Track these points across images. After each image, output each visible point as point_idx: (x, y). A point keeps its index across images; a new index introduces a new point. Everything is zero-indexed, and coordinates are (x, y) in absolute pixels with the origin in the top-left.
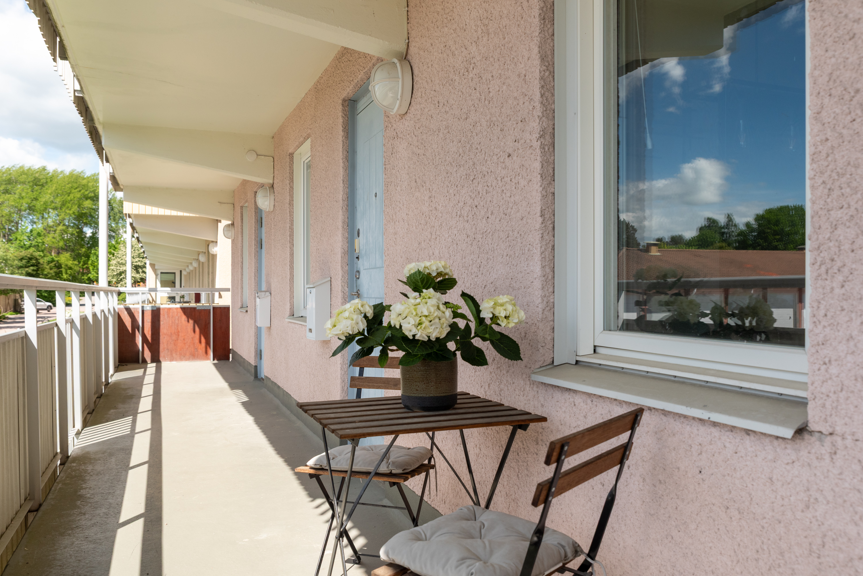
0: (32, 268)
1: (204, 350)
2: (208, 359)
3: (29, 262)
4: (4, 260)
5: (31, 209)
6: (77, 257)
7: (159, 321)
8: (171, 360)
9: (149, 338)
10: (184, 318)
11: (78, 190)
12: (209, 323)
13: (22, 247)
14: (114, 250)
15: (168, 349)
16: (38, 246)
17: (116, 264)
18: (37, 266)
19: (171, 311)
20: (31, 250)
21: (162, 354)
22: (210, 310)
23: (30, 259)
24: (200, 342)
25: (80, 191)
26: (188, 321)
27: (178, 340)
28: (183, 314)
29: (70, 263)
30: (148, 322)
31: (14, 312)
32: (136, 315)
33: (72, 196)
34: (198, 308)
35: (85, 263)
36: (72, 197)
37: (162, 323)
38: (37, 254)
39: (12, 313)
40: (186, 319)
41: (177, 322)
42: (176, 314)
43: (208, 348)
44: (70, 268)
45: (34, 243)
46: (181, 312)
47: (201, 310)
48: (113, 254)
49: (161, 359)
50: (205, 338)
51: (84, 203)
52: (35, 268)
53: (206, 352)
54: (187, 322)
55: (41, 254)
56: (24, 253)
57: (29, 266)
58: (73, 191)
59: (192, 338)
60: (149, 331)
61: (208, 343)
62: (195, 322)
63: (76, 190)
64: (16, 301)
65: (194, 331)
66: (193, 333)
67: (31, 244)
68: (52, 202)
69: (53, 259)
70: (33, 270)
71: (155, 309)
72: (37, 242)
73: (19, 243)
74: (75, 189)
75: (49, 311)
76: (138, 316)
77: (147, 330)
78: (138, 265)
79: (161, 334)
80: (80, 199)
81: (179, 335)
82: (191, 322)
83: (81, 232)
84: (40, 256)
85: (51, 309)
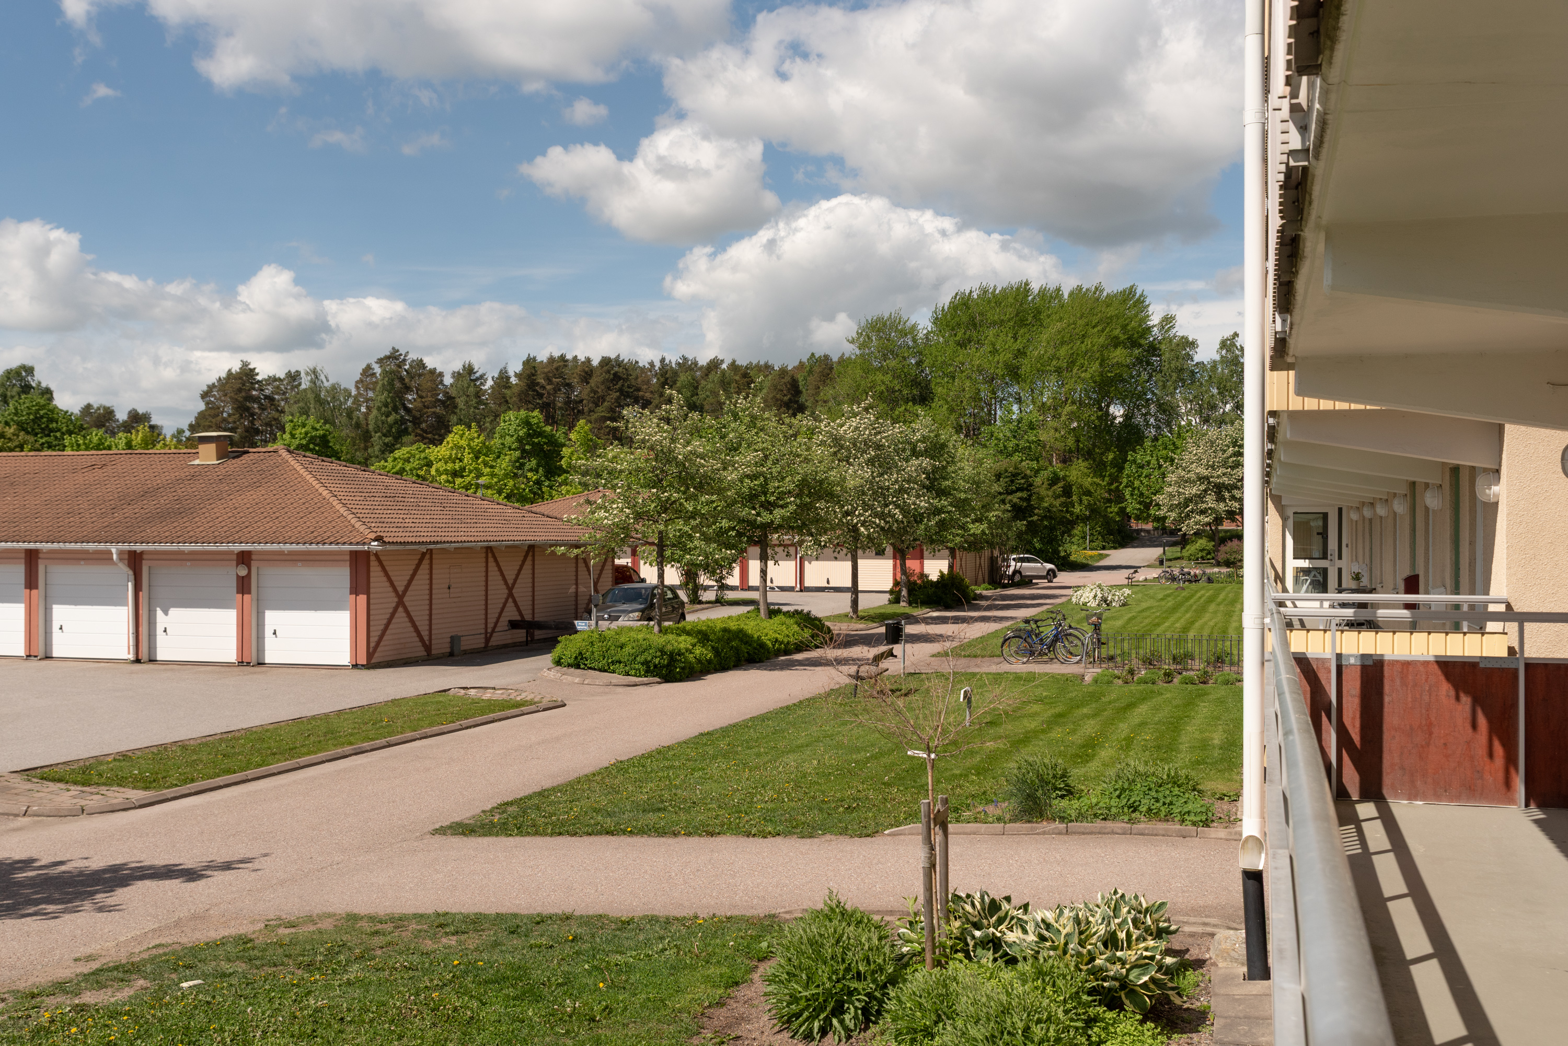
0: (1019, 494)
1: (1501, 775)
2: (1511, 801)
3: (1012, 481)
4: (974, 482)
5: (1014, 373)
6: (1099, 468)
7: (1380, 694)
8: (1412, 797)
9: (1355, 735)
10: (1445, 688)
11: (1099, 328)
12: (1515, 705)
13: (1001, 452)
14: (1173, 451)
15: (1402, 768)
16: (1030, 448)
17: (1176, 482)
18: (1028, 490)
19: (1411, 669)
20: (1016, 457)
21: (1387, 780)
22: (1516, 671)
23: (1015, 475)
24: (1491, 755)
25: (1103, 331)
26: (1458, 698)
27: (1428, 744)
28: (1442, 678)
29: (1087, 482)
30: (1353, 696)
31: (989, 584)
32: (1322, 676)
33: (1088, 341)
34: (1482, 665)
35: (1115, 479)
36: (1090, 346)
37: (1387, 699)
38: (1027, 465)
39: (986, 585)
40: (1452, 693)
41: (1426, 698)
42: (1424, 677)
43: (1512, 770)
44: (1088, 493)
45: (1022, 443)
46: (1439, 672)
47: (1492, 670)
48: (1172, 460)
49: (1385, 792)
50: (1504, 745)
51: (1112, 355)
52: (1024, 494)
53: (1508, 784)
54: (1453, 700)
55: (1035, 465)
56: (1004, 464)
57: (1016, 492)
58: (1091, 331)
59: (1468, 743)
60: (1353, 718)
61: (1510, 760)
62: (1477, 701)
63: (1096, 330)
64: (993, 560)
65: (1474, 726)
66: (1470, 730)
67: (1018, 445)
68: (1054, 357)
69: (1054, 473)
70: (1020, 498)
71: (1370, 663)
72: (1028, 441)
73: (996, 445)
74: (1094, 327)
75: (1050, 581)
76: (1329, 679)
77: (1351, 715)
78: (1223, 484)
79: (1386, 727)
80: (1104, 347)
81: (1431, 734)
82: (1466, 700)
83: (1106, 416)
84: (1032, 469)
85: (1055, 576)
